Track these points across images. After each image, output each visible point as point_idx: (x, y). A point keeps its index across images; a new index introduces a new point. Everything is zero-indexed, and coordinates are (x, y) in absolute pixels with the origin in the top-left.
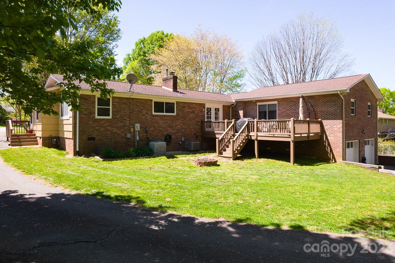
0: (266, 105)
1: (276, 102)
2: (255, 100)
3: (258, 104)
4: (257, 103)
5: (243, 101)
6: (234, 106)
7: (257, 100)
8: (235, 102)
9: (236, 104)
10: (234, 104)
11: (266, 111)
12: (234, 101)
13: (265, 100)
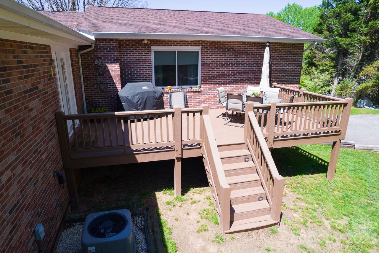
0: (175, 51)
1: (198, 49)
2: (148, 40)
3: (155, 48)
4: (152, 47)
5: (116, 40)
6: (89, 49)
7: (153, 41)
8: (96, 39)
9: (96, 45)
10: (90, 46)
11: (175, 66)
12: (93, 38)
13: (174, 41)
